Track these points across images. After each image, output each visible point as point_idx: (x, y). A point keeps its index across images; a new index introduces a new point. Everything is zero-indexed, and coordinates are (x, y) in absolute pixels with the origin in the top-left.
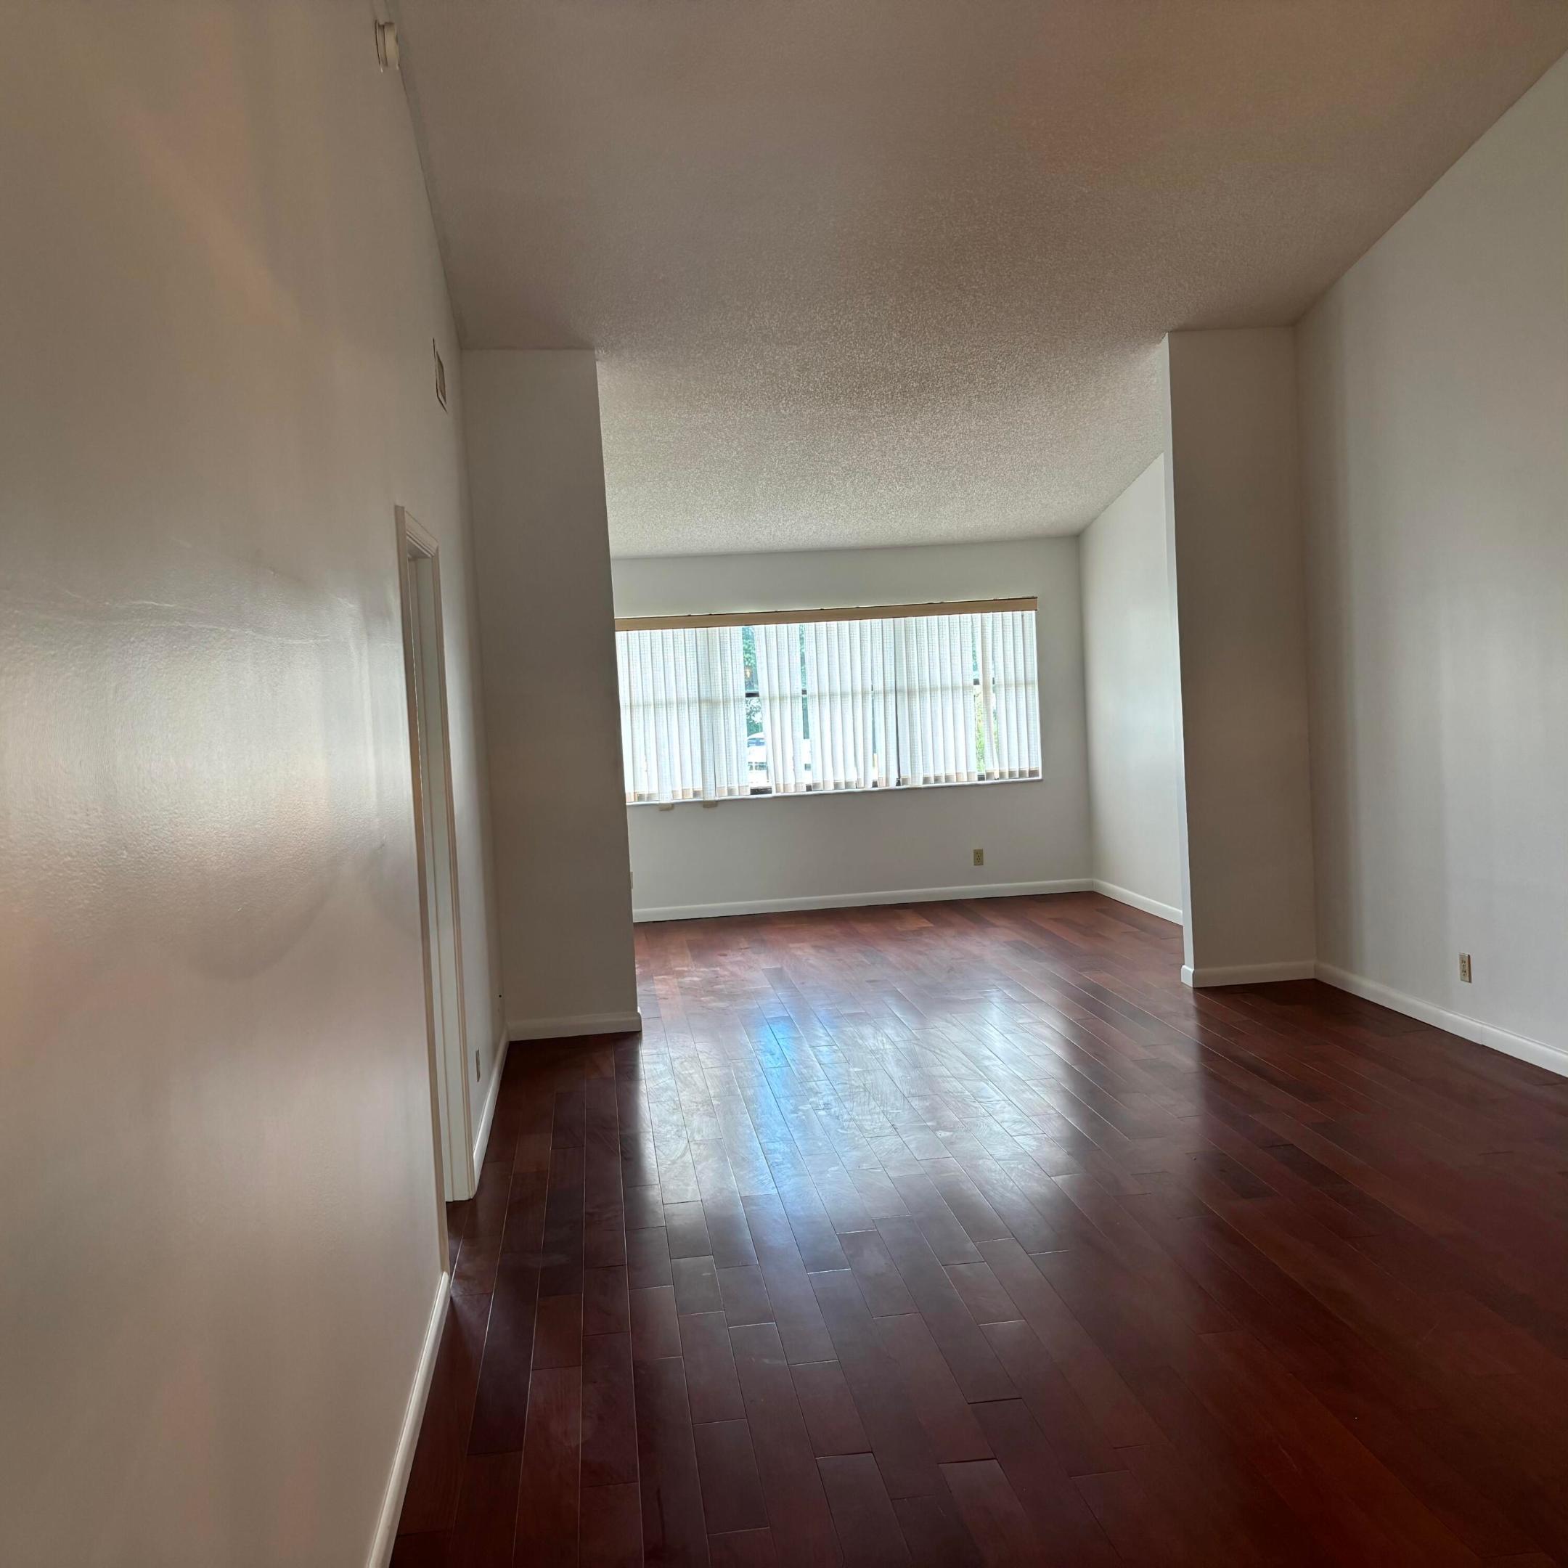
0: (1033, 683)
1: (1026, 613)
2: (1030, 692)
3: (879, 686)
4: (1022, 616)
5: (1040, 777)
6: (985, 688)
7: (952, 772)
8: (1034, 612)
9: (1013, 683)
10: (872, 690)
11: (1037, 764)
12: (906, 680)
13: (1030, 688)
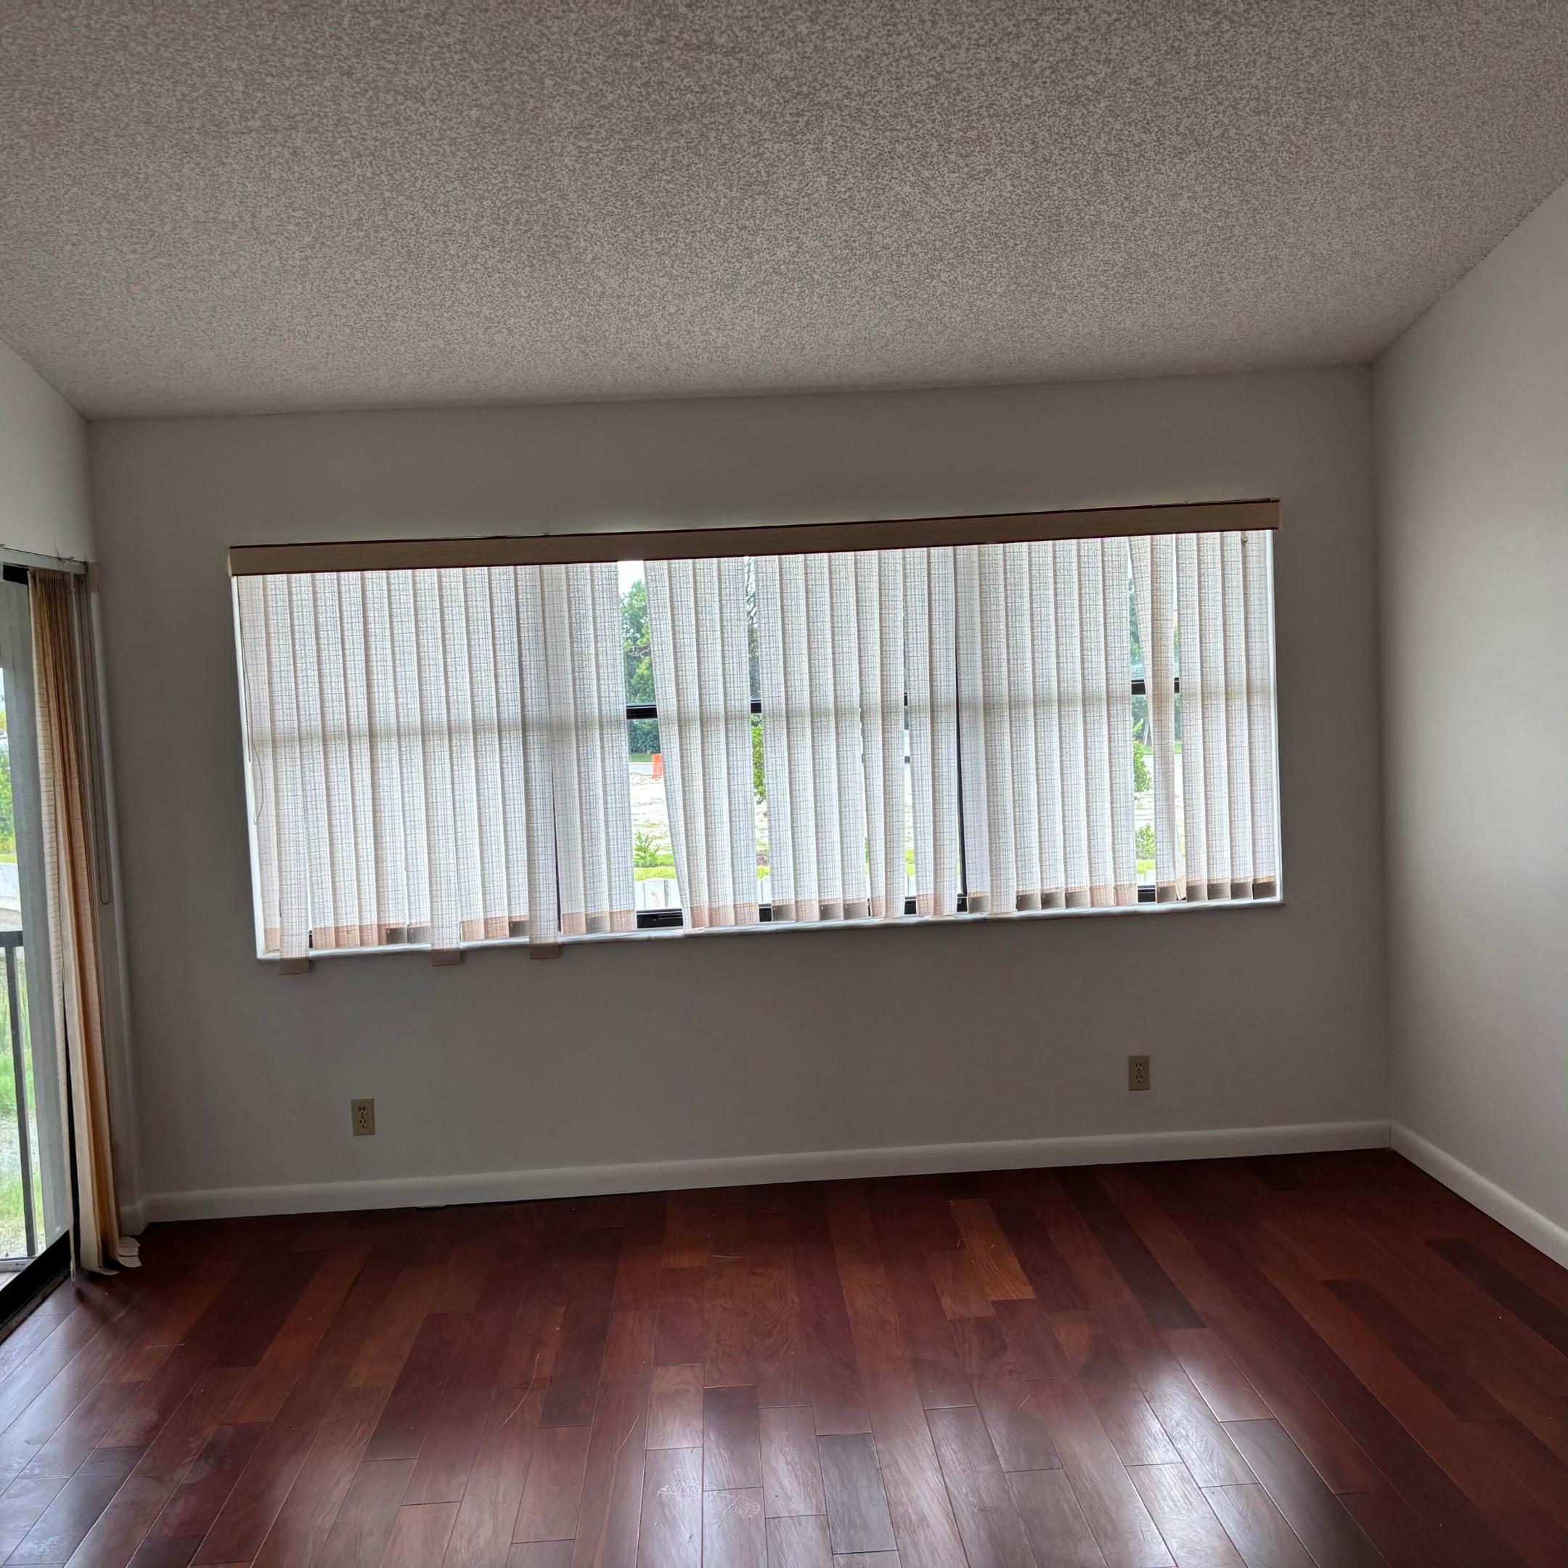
0: (1265, 690)
1: (1252, 535)
2: (1258, 711)
3: (921, 694)
4: (1244, 542)
5: (1278, 898)
6: (1159, 698)
7: (1081, 883)
8: (1269, 533)
9: (1222, 689)
10: (906, 704)
11: (1272, 870)
12: (980, 682)
13: (1257, 701)
